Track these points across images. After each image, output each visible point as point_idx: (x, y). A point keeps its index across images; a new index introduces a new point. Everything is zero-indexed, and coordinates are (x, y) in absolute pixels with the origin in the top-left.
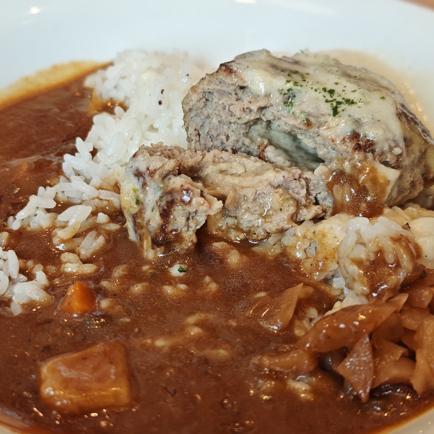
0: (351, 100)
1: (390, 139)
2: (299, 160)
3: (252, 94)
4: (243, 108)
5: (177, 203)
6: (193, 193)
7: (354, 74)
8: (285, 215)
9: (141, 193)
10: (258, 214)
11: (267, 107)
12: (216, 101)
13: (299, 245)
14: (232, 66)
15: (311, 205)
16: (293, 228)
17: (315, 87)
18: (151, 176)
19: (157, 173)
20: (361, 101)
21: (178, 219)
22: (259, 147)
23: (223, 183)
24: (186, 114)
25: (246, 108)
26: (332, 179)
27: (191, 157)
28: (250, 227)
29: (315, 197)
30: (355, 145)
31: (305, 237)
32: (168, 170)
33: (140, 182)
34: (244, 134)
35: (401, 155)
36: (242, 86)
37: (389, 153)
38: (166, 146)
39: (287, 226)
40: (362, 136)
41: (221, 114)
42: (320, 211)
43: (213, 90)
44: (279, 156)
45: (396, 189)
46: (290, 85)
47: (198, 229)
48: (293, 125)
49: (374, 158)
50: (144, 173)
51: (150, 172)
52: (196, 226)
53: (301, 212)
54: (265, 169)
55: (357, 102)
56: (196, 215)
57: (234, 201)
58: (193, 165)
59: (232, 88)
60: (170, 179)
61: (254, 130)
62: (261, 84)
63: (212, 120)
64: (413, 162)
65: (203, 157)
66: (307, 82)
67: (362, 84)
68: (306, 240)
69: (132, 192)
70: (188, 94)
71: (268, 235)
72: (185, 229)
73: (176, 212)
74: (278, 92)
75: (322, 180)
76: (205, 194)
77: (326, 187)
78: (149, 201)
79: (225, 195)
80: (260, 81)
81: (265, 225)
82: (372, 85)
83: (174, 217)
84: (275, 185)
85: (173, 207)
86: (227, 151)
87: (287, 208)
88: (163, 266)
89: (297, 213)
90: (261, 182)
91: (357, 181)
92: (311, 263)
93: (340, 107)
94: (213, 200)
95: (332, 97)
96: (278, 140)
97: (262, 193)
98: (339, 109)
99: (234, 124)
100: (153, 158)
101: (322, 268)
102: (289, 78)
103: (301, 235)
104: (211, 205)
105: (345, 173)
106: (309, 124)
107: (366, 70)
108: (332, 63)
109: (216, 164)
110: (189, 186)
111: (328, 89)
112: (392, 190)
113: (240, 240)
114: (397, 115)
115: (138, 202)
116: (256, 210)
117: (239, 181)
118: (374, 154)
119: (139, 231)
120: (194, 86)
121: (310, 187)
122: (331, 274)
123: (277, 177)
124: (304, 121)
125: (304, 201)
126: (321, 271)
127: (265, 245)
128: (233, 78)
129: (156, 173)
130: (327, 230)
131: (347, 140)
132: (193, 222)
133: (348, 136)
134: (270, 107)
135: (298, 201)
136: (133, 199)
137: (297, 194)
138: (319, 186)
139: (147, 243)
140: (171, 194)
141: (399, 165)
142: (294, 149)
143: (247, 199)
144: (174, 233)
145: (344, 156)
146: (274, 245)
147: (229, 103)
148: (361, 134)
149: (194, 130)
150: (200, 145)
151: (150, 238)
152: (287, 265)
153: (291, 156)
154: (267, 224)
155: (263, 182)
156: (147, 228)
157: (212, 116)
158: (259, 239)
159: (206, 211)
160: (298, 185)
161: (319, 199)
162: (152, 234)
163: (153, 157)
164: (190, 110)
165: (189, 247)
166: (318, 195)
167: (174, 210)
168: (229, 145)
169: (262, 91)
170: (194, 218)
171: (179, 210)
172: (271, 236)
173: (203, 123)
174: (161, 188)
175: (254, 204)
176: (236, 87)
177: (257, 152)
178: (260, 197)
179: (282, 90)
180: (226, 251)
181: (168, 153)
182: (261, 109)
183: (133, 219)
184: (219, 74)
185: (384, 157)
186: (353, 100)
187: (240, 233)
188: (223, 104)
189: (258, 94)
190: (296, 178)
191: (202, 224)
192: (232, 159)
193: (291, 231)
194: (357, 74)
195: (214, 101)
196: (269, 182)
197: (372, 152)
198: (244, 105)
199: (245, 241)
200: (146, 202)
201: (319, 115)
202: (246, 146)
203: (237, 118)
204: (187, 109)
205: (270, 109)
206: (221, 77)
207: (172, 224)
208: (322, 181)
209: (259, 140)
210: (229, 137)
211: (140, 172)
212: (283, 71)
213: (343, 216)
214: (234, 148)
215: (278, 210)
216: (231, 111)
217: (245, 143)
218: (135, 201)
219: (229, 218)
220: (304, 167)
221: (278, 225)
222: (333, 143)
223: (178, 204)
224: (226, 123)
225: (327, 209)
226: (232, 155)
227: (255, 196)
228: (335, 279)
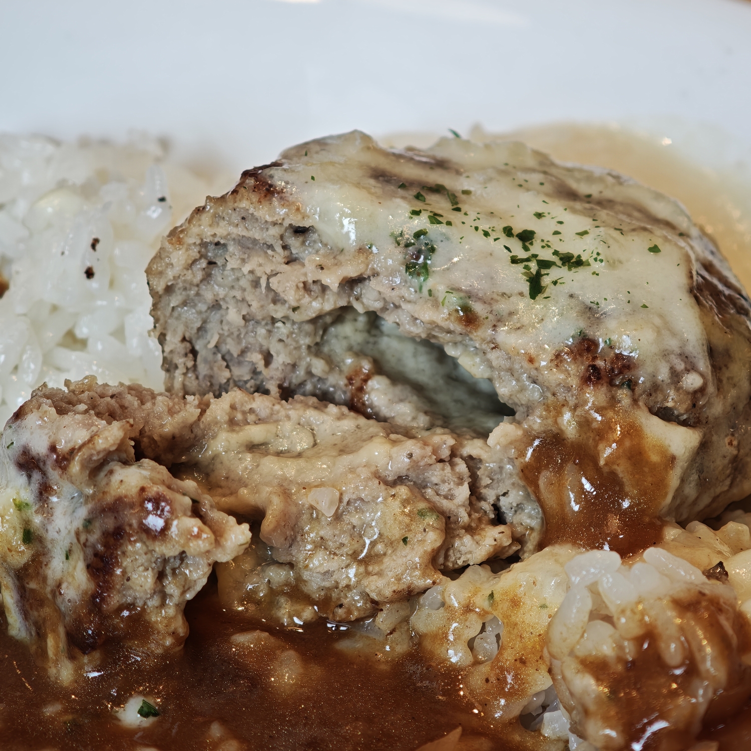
0: (576, 255)
1: (673, 351)
2: (454, 410)
3: (326, 245)
4: (305, 283)
5: (132, 536)
6: (171, 508)
7: (583, 189)
8: (415, 555)
9: (37, 512)
10: (347, 555)
11: (364, 279)
12: (235, 266)
13: (454, 630)
14: (271, 177)
15: (483, 526)
16: (439, 588)
17: (484, 226)
18: (60, 467)
19: (77, 458)
20: (599, 258)
21: (134, 576)
22: (350, 380)
23: (256, 477)
24: (158, 298)
25: (310, 281)
26: (532, 455)
27: (171, 412)
28: (329, 589)
29: (493, 505)
30: (587, 370)
31: (468, 609)
32: (105, 450)
33: (32, 485)
34: (309, 347)
35: (702, 390)
36: (299, 227)
37: (673, 387)
38: (106, 385)
39: (421, 583)
40: (602, 345)
41: (249, 298)
42: (505, 539)
43: (225, 238)
44: (401, 401)
45: (694, 477)
46: (421, 222)
47: (189, 602)
48: (432, 323)
49: (635, 401)
50: (42, 459)
51: (58, 457)
52: (184, 593)
53: (457, 543)
54: (365, 437)
55: (591, 261)
56: (181, 563)
57: (283, 524)
58: (177, 431)
59: (275, 231)
60: (111, 472)
61: (336, 336)
62: (346, 222)
63: (227, 314)
64: (734, 407)
65: (203, 412)
66: (466, 214)
67: (603, 214)
68: (472, 617)
69: (11, 510)
70: (161, 248)
71: (375, 607)
72: (154, 602)
73: (128, 560)
74: (392, 240)
75: (511, 461)
76: (205, 508)
77: (520, 479)
78: (59, 532)
79: (261, 508)
80: (343, 215)
81: (365, 582)
82: (629, 215)
83: (124, 572)
84: (390, 479)
85: (121, 545)
86: (266, 392)
87: (419, 537)
88: (98, 702)
89: (446, 547)
90: (352, 470)
91: (595, 459)
92: (484, 677)
93: (548, 274)
94: (227, 521)
95: (526, 249)
96: (399, 360)
97: (356, 500)
98: (546, 281)
99: (284, 323)
100: (68, 419)
101: (513, 687)
102: (418, 206)
103: (459, 603)
104: (221, 536)
105: (564, 440)
106: (469, 318)
107: (617, 178)
108: (531, 162)
109: (237, 428)
110: (161, 489)
111: (518, 229)
112: (683, 480)
113: (302, 623)
114: (691, 291)
115: (29, 536)
116: (341, 543)
117: (298, 471)
118: (633, 390)
119: (34, 614)
120: (176, 228)
121: (481, 479)
122: (538, 701)
123: (394, 455)
124: (457, 311)
125: (463, 516)
126: (510, 695)
127: (370, 635)
128: (275, 208)
129: (74, 459)
130: (522, 589)
131: (566, 357)
132: (175, 584)
133: (567, 346)
134: (372, 278)
135: (449, 517)
136: (14, 528)
137: (446, 497)
138: (504, 475)
139: (54, 644)
140: (113, 512)
141: (698, 418)
142: (441, 382)
143: (317, 516)
144: (126, 613)
145: (561, 397)
146: (391, 633)
147: (268, 272)
148: (600, 340)
149: (180, 339)
150: (197, 378)
151: (61, 630)
152: (426, 683)
153: (431, 402)
154: (371, 578)
155: (359, 470)
156: (55, 603)
157: (227, 303)
158: (353, 618)
159: (208, 552)
160: (450, 475)
161: (504, 509)
162: (67, 619)
163: (66, 416)
164: (169, 289)
165: (167, 650)
166: (502, 498)
167: (124, 553)
168: (272, 376)
169: (349, 238)
170: (177, 571)
171: (136, 553)
172: (382, 610)
173: (205, 322)
174: (87, 497)
175: (337, 529)
176: (283, 229)
177: (345, 393)
178: (351, 508)
179: (401, 234)
180: (267, 655)
181: (108, 403)
182: (351, 283)
183: (16, 581)
184: (239, 197)
185: (660, 397)
186: (579, 256)
187: (302, 607)
188: (251, 272)
189: (341, 245)
190: (443, 457)
191: (199, 588)
192: (278, 412)
193: (433, 595)
194: (593, 190)
195: (229, 266)
196: (373, 469)
197: (629, 386)
198: (305, 275)
199: (315, 626)
200: (51, 534)
201: (495, 296)
202: (315, 380)
203: (289, 308)
204: (160, 287)
205: (373, 283)
206: (244, 204)
207: (119, 592)
208: (509, 463)
209: (349, 361)
210: (271, 356)
211: (33, 458)
212: (403, 186)
213: (561, 551)
214: (286, 385)
215: (399, 543)
216: (274, 291)
217: (314, 371)
218: (19, 535)
219: (272, 568)
220: (464, 429)
221: (399, 579)
222: (531, 366)
223: (132, 539)
224: (263, 319)
225: (524, 535)
226: (279, 403)
227: (338, 508)
228: (547, 715)
